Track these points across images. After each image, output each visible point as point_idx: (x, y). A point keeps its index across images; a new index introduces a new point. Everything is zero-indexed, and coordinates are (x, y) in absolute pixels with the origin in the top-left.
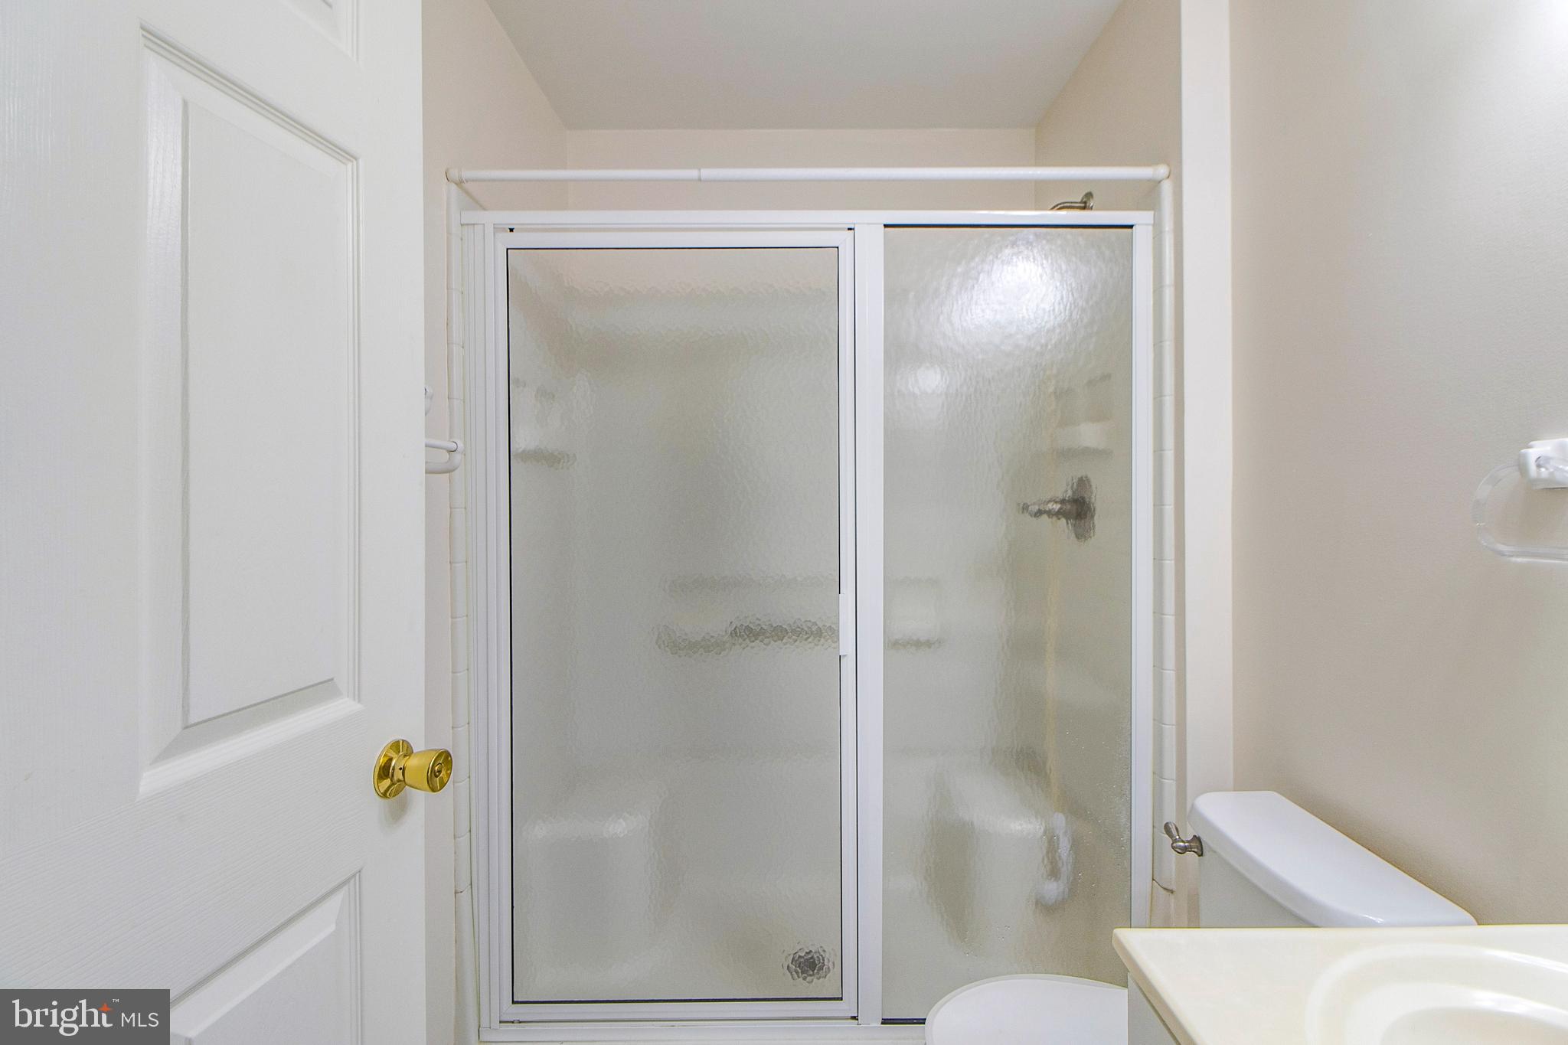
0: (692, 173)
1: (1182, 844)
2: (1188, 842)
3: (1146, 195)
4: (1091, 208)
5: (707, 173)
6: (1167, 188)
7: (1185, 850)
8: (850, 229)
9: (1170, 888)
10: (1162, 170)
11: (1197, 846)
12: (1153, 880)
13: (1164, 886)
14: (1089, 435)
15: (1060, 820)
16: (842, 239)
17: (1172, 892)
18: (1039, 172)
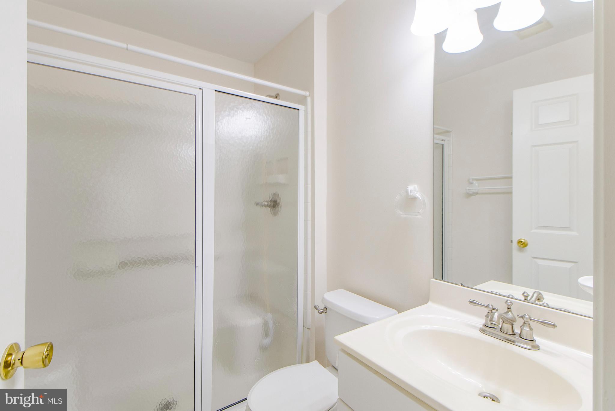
0: (124, 45)
1: (321, 311)
2: (323, 309)
3: (302, 100)
4: (279, 99)
5: (131, 47)
6: (309, 99)
7: (322, 312)
8: (200, 89)
9: (309, 328)
10: (307, 93)
11: (325, 310)
12: (304, 326)
13: (308, 328)
14: (281, 178)
15: (269, 316)
16: (198, 93)
17: (310, 329)
18: (255, 80)
